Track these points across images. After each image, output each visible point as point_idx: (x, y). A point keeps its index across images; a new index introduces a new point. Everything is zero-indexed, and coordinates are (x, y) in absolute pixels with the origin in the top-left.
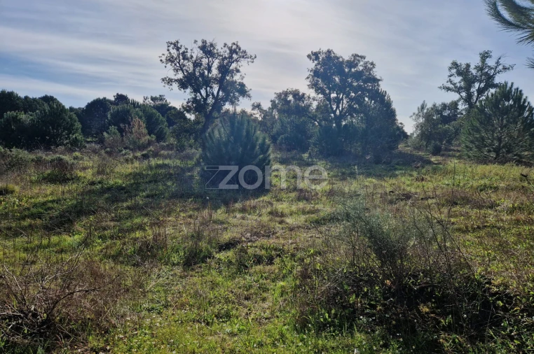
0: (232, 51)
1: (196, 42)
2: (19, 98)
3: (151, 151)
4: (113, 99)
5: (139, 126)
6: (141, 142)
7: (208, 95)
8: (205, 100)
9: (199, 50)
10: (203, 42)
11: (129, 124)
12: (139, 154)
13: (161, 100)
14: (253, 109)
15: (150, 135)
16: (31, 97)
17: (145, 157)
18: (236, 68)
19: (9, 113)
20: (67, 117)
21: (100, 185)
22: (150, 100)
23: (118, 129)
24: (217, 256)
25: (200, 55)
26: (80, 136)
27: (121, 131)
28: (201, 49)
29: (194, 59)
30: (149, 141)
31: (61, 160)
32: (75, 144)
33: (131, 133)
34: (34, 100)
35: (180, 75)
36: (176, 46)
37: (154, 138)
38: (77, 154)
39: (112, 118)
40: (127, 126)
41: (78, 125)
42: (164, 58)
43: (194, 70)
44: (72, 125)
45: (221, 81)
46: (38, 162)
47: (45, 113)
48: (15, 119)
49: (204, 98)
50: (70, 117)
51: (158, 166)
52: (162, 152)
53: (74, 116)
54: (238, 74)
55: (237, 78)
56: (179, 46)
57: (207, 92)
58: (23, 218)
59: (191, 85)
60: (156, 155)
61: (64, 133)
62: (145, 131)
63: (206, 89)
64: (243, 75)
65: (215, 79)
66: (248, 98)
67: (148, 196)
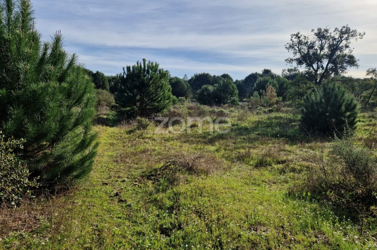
0: (342, 33)
1: (313, 30)
2: (211, 77)
3: (274, 107)
4: (261, 73)
5: (272, 91)
6: (272, 102)
7: (318, 68)
8: (316, 71)
9: (314, 36)
10: (318, 30)
11: (266, 90)
12: (266, 110)
13: (295, 70)
14: (367, 74)
15: (278, 97)
16: (216, 75)
17: (271, 111)
18: (346, 45)
19: (204, 86)
20: (231, 87)
21: (237, 127)
22: (287, 71)
23: (259, 93)
24: (274, 166)
25: (314, 40)
26: (236, 98)
27: (260, 94)
28: (317, 35)
29: (309, 43)
30: (277, 101)
31: (222, 112)
32: (233, 103)
33: (266, 95)
34: (218, 77)
35: (298, 56)
36: (297, 36)
37: (281, 98)
38: (233, 109)
39: (257, 86)
40: (264, 91)
41: (237, 91)
42: (288, 46)
43: (308, 51)
44: (234, 91)
45: (330, 57)
46: (213, 112)
47: (221, 85)
48: (206, 89)
49: (315, 70)
50: (233, 87)
51: (276, 118)
52: (283, 109)
53: (235, 86)
54: (347, 49)
55: (346, 51)
56: (299, 35)
57: (318, 65)
58: (198, 138)
59: (306, 62)
60: (278, 110)
61: (229, 97)
62: (275, 94)
63: (318, 64)
64: (352, 49)
65: (326, 55)
66: (355, 67)
67: (259, 134)
